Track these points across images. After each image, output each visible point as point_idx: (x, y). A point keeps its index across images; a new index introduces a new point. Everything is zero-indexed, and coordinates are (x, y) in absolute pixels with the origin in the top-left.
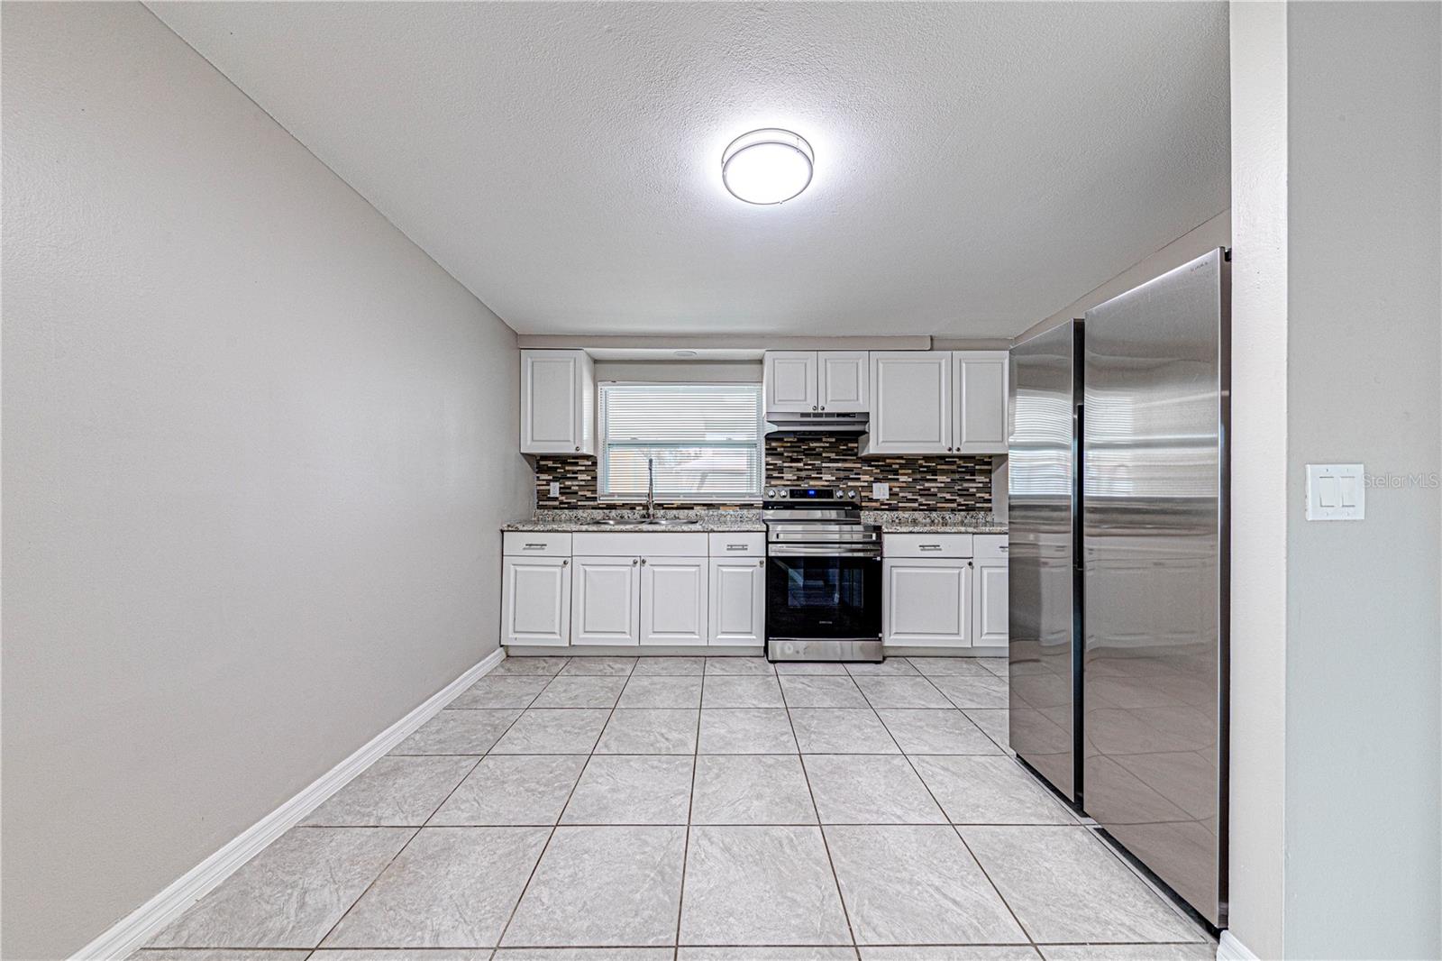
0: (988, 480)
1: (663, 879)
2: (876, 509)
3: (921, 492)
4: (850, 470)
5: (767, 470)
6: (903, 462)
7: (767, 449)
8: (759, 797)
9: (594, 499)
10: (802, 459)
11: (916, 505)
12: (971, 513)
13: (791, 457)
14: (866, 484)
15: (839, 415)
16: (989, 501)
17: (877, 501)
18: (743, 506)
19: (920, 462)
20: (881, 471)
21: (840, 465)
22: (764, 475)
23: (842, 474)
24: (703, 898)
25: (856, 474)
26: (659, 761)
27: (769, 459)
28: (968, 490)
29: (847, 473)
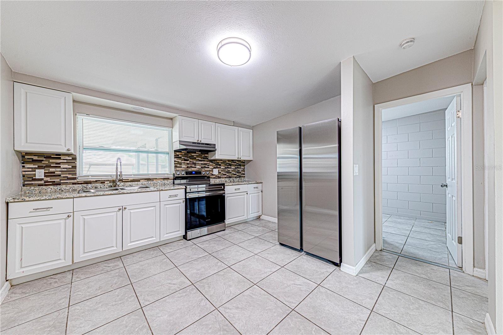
0: (244, 168)
1: (227, 331)
2: (214, 178)
3: (227, 172)
4: (206, 164)
5: (175, 164)
6: (222, 162)
7: (174, 155)
8: (230, 286)
9: (75, 179)
10: (189, 160)
11: (226, 176)
12: (240, 178)
13: (184, 159)
14: (211, 169)
15: (206, 144)
16: (244, 174)
17: (214, 175)
18: (164, 179)
19: (227, 162)
20: (216, 165)
21: (202, 162)
22: (173, 165)
23: (203, 166)
24: (246, 328)
25: (208, 166)
26: (180, 293)
27: (176, 159)
29: (205, 165)
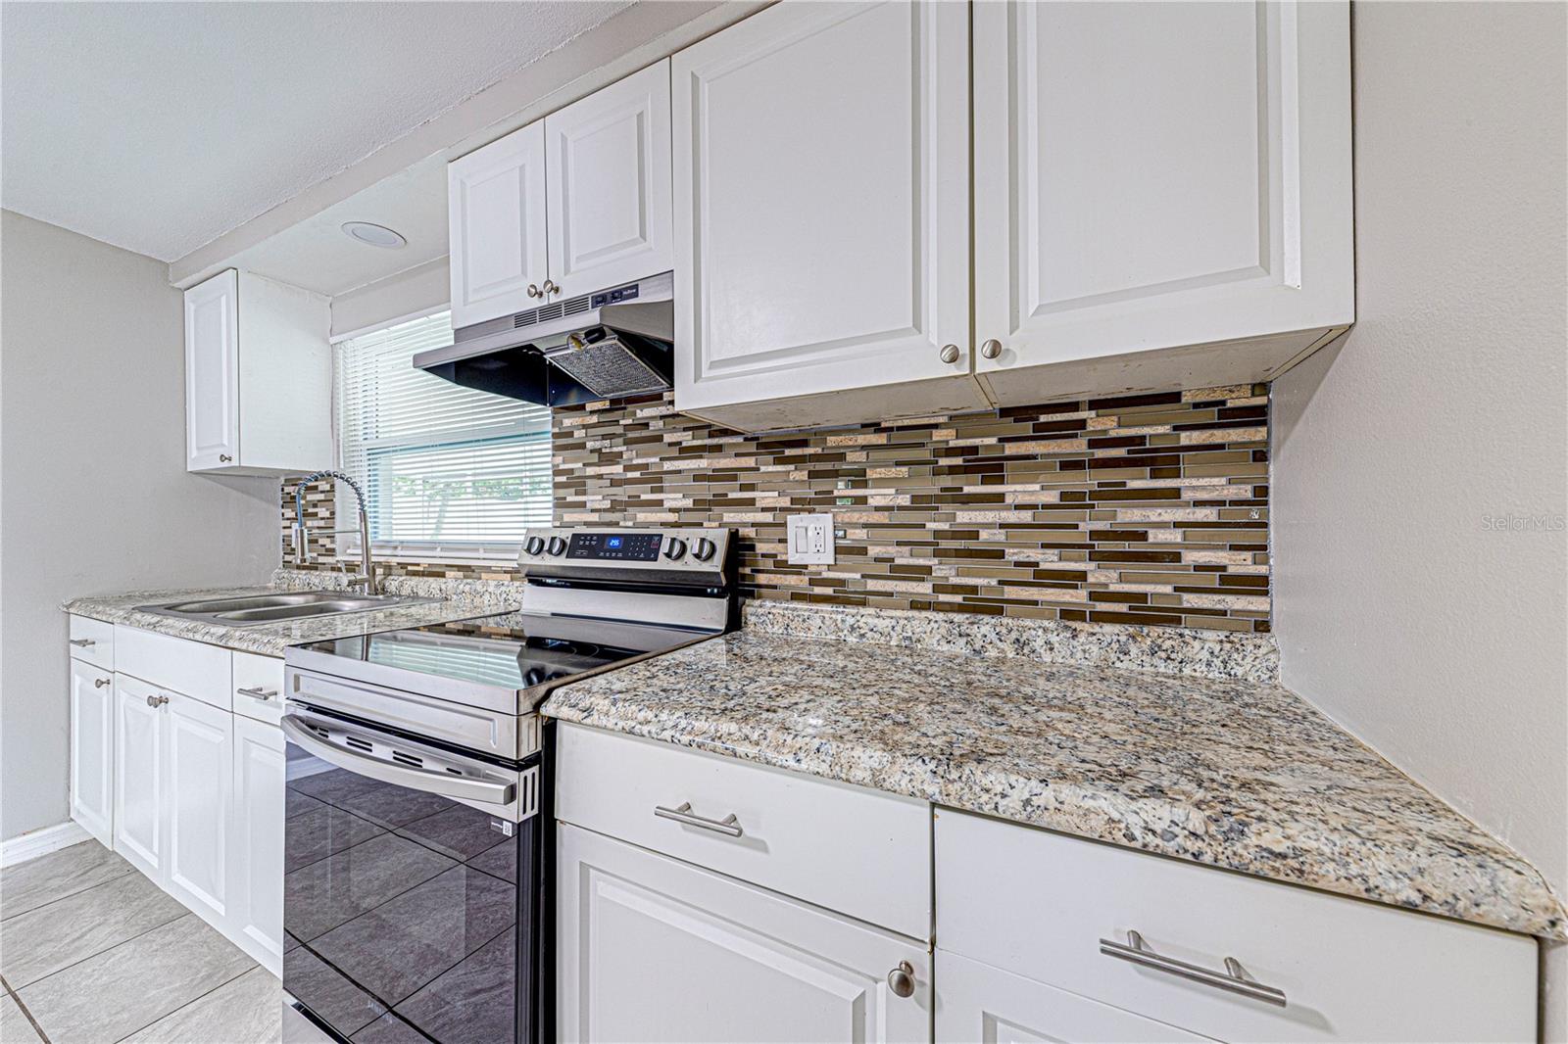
0: (1246, 492)
2: (796, 597)
3: (944, 544)
4: (729, 475)
5: (556, 486)
6: (881, 439)
11: (924, 588)
12: (1156, 631)
13: (599, 451)
14: (768, 517)
16: (1258, 585)
17: (798, 570)
19: (938, 435)
20: (812, 475)
22: (547, 497)
23: (707, 490)
25: (743, 488)
28: (1143, 536)
29: (718, 487)
